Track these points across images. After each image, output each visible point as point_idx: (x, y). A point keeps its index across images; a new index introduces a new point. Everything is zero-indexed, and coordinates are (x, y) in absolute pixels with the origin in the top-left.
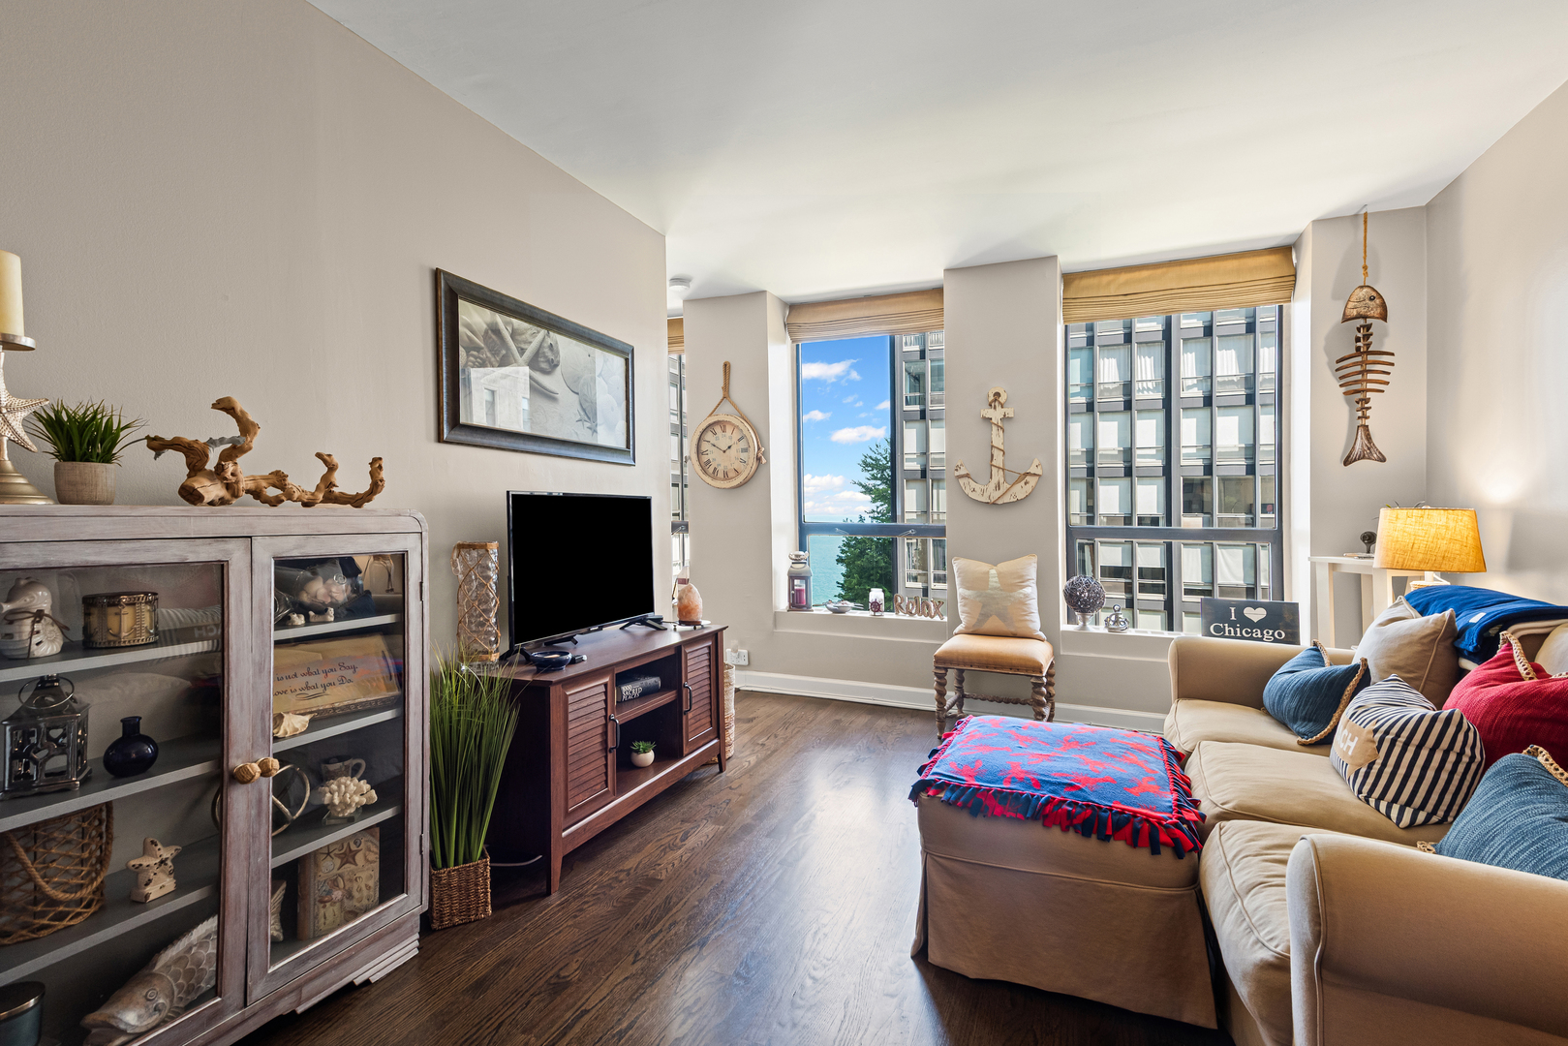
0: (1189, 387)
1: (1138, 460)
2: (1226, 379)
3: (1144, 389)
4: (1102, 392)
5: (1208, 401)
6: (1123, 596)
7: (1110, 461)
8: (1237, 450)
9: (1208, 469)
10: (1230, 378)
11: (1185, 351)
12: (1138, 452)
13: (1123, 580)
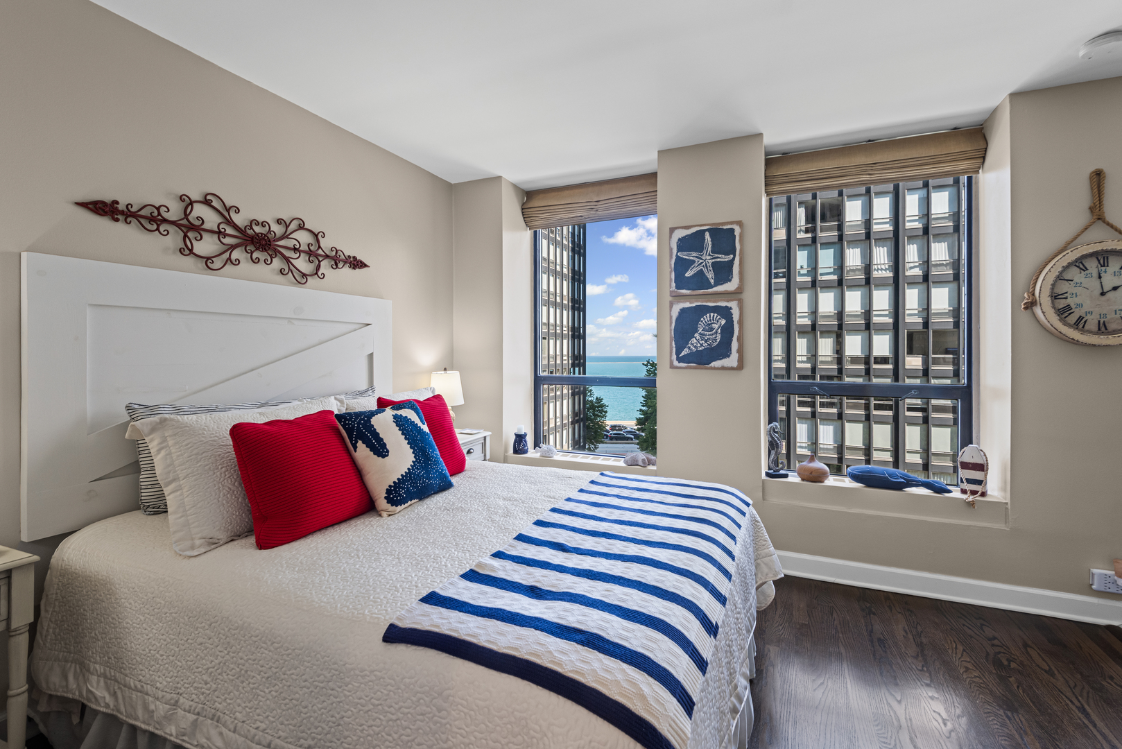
0: (911, 268)
1: (874, 318)
2: (938, 263)
3: (878, 269)
4: (848, 271)
5: (926, 278)
6: (862, 412)
7: (853, 319)
8: (947, 311)
9: (926, 324)
10: (941, 262)
11: (909, 244)
12: (874, 313)
13: (863, 402)
